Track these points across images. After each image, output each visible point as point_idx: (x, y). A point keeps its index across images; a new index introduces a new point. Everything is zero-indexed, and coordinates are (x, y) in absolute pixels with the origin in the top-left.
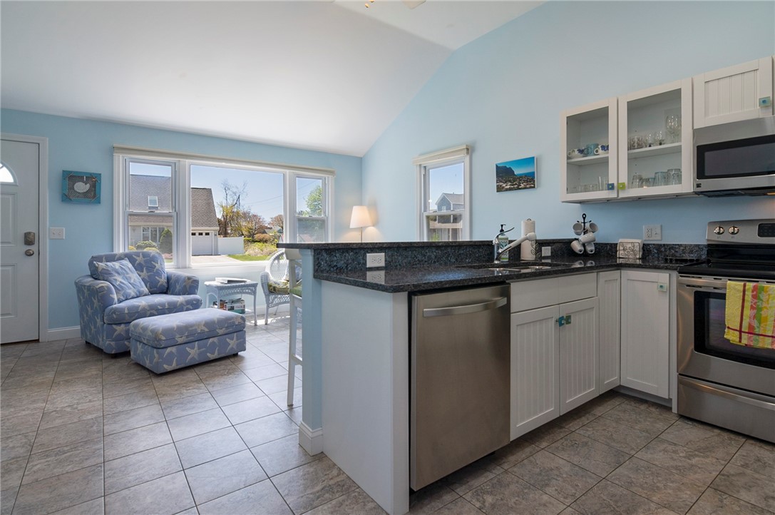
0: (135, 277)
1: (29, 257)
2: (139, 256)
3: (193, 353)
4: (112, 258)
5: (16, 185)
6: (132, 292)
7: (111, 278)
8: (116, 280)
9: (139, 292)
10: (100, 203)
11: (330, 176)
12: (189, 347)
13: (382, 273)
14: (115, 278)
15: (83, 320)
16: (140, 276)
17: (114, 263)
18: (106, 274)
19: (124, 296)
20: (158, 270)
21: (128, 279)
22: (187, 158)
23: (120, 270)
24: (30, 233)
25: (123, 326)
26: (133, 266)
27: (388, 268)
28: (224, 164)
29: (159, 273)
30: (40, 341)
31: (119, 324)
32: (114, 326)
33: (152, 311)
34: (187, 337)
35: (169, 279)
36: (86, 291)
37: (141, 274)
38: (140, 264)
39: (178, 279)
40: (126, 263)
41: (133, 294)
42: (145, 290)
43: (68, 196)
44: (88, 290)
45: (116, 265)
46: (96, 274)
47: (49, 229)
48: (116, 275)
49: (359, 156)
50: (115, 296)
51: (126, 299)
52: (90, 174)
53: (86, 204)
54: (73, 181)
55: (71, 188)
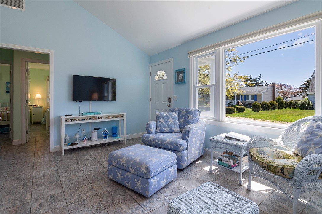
2: (183, 110)
5: (167, 80)
8: (160, 121)
10: (185, 83)
20: (189, 119)
22: (220, 46)
24: (169, 98)
38: (182, 115)
43: (176, 82)
47: (173, 96)
52: (182, 69)
53: (181, 84)
54: (178, 74)
55: (178, 78)
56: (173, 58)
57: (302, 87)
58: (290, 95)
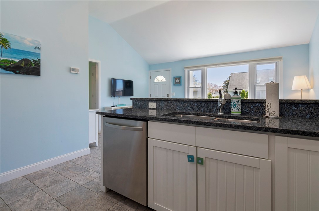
10: (181, 85)
13: (155, 111)
22: (205, 67)
24: (168, 94)
27: (157, 109)
43: (175, 84)
47: (172, 93)
52: (179, 77)
53: (179, 85)
54: (176, 79)
55: (176, 81)
56: (171, 69)
57: (223, 85)
58: (214, 92)
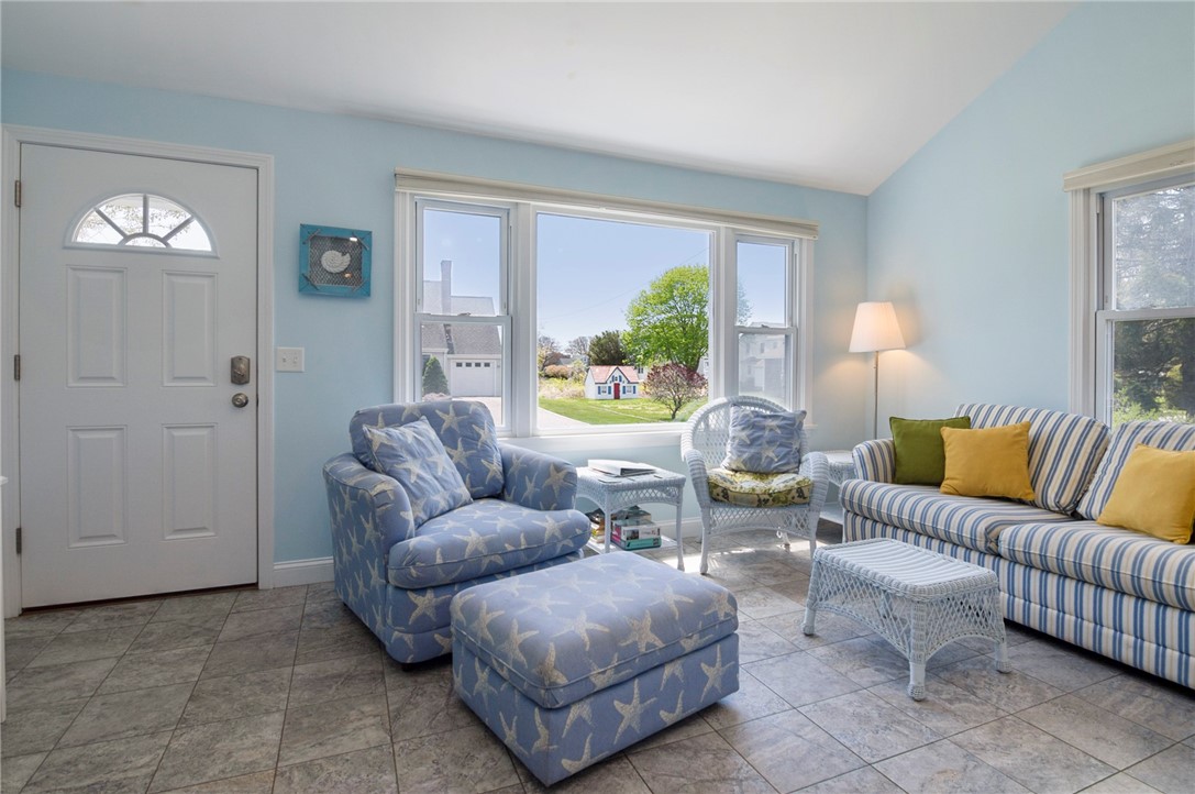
0: (444, 462)
1: (238, 409)
2: (447, 412)
3: (630, 713)
4: (395, 417)
5: (216, 258)
6: (440, 500)
7: (399, 467)
8: (408, 471)
9: (454, 498)
10: (369, 294)
11: (805, 237)
12: (621, 701)
14: (407, 466)
15: (341, 561)
16: (451, 457)
17: (402, 428)
18: (388, 457)
19: (425, 511)
20: (485, 443)
21: (430, 467)
22: (533, 199)
23: (416, 448)
24: (240, 359)
25: (430, 595)
26: (438, 434)
28: (603, 210)
29: (486, 452)
30: (260, 587)
31: (421, 590)
32: (412, 596)
33: (493, 558)
34: (617, 669)
35: (506, 464)
36: (347, 497)
37: (453, 452)
38: (449, 430)
39: (529, 468)
40: (424, 426)
41: (443, 505)
42: (464, 491)
43: (310, 283)
44: (354, 496)
45: (406, 433)
46: (366, 456)
47: (276, 350)
48: (409, 458)
49: (861, 193)
50: (409, 515)
51: (430, 518)
52: (352, 231)
54: (318, 249)
55: (317, 264)
